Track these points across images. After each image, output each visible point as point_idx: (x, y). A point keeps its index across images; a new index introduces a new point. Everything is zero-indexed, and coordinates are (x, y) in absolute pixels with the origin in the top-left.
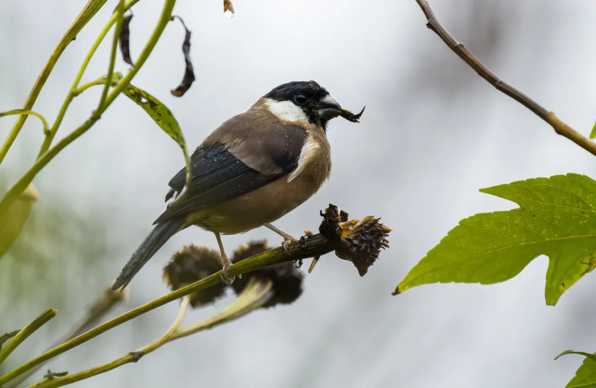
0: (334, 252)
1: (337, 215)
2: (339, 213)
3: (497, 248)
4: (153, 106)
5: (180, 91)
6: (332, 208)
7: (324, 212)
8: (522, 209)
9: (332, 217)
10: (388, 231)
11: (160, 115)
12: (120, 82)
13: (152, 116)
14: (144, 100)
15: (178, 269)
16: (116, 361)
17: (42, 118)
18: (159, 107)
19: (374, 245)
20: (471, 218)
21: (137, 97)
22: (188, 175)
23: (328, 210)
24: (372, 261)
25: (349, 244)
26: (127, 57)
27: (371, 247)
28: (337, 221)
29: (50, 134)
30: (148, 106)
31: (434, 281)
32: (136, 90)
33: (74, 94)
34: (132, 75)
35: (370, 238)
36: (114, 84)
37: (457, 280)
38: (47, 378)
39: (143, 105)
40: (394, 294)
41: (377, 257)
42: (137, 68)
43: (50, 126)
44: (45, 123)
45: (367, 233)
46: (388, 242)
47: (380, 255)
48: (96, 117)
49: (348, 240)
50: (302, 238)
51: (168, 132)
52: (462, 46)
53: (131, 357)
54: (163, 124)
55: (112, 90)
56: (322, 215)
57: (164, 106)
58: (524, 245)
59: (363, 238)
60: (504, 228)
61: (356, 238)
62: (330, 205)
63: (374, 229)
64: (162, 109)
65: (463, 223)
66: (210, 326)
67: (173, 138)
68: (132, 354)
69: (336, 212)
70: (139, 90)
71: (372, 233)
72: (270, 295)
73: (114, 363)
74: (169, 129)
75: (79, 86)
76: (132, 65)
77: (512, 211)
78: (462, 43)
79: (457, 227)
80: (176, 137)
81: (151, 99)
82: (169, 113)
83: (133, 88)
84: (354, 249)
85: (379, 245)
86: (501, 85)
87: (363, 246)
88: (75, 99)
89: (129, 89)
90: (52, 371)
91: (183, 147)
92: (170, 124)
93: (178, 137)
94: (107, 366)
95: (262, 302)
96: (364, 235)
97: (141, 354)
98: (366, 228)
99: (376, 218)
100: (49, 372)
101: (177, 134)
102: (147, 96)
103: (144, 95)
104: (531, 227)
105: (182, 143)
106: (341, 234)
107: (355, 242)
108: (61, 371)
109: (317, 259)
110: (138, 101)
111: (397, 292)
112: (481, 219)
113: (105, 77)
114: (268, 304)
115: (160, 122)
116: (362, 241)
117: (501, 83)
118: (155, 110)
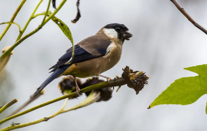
0: (127, 85)
1: (129, 70)
2: (130, 70)
3: (189, 91)
4: (62, 25)
5: (75, 21)
6: (127, 67)
7: (124, 69)
8: (200, 76)
9: (127, 71)
10: (148, 78)
11: (64, 29)
12: (51, 15)
13: (61, 29)
14: (59, 23)
15: (64, 84)
16: (39, 120)
17: (19, 26)
18: (64, 26)
19: (142, 83)
20: (179, 79)
21: (56, 21)
22: (73, 53)
23: (125, 68)
24: (141, 89)
25: (133, 81)
26: (54, 5)
27: (141, 83)
28: (129, 73)
29: (21, 33)
30: (60, 25)
31: (164, 103)
32: (56, 18)
33: (32, 18)
34: (55, 13)
35: (141, 80)
36: (48, 16)
37: (173, 103)
38: (12, 125)
39: (58, 25)
40: (148, 108)
41: (143, 88)
42: (58, 10)
43: (22, 30)
44: (20, 28)
45: (140, 78)
46: (148, 82)
47: (144, 87)
48: (40, 28)
49: (133, 80)
50: (115, 78)
51: (67, 36)
52: (183, 8)
53: (44, 119)
54: (65, 32)
55: (47, 18)
56: (123, 70)
57: (66, 26)
58: (199, 90)
59: (139, 80)
60: (192, 83)
61: (136, 79)
62: (127, 66)
63: (143, 76)
64: (65, 27)
65: (176, 81)
66: (75, 109)
67: (69, 38)
68: (45, 118)
69: (129, 69)
70: (57, 19)
71: (142, 78)
72: (99, 98)
73: (38, 121)
74: (67, 35)
75: (35, 15)
76: (56, 9)
77: (196, 77)
78: (183, 7)
79: (174, 83)
80: (70, 38)
81: (62, 22)
82: (68, 28)
83: (55, 18)
84: (135, 84)
85: (144, 83)
86: (196, 25)
87: (138, 83)
88: (32, 20)
89: (54, 18)
90: (14, 123)
91: (72, 42)
92: (68, 33)
93: (71, 38)
94: (35, 122)
95: (96, 100)
96: (139, 78)
97: (49, 119)
98: (140, 76)
99: (144, 72)
100: (13, 123)
101: (70, 37)
102: (60, 21)
103: (59, 21)
104: (202, 83)
105: (72, 41)
106: (130, 78)
107: (135, 81)
108: (17, 123)
109: (120, 87)
110: (57, 23)
111: (149, 108)
112: (183, 80)
113: (45, 12)
114: (99, 101)
115: (64, 32)
116: (138, 81)
117: (197, 24)
118: (63, 27)
